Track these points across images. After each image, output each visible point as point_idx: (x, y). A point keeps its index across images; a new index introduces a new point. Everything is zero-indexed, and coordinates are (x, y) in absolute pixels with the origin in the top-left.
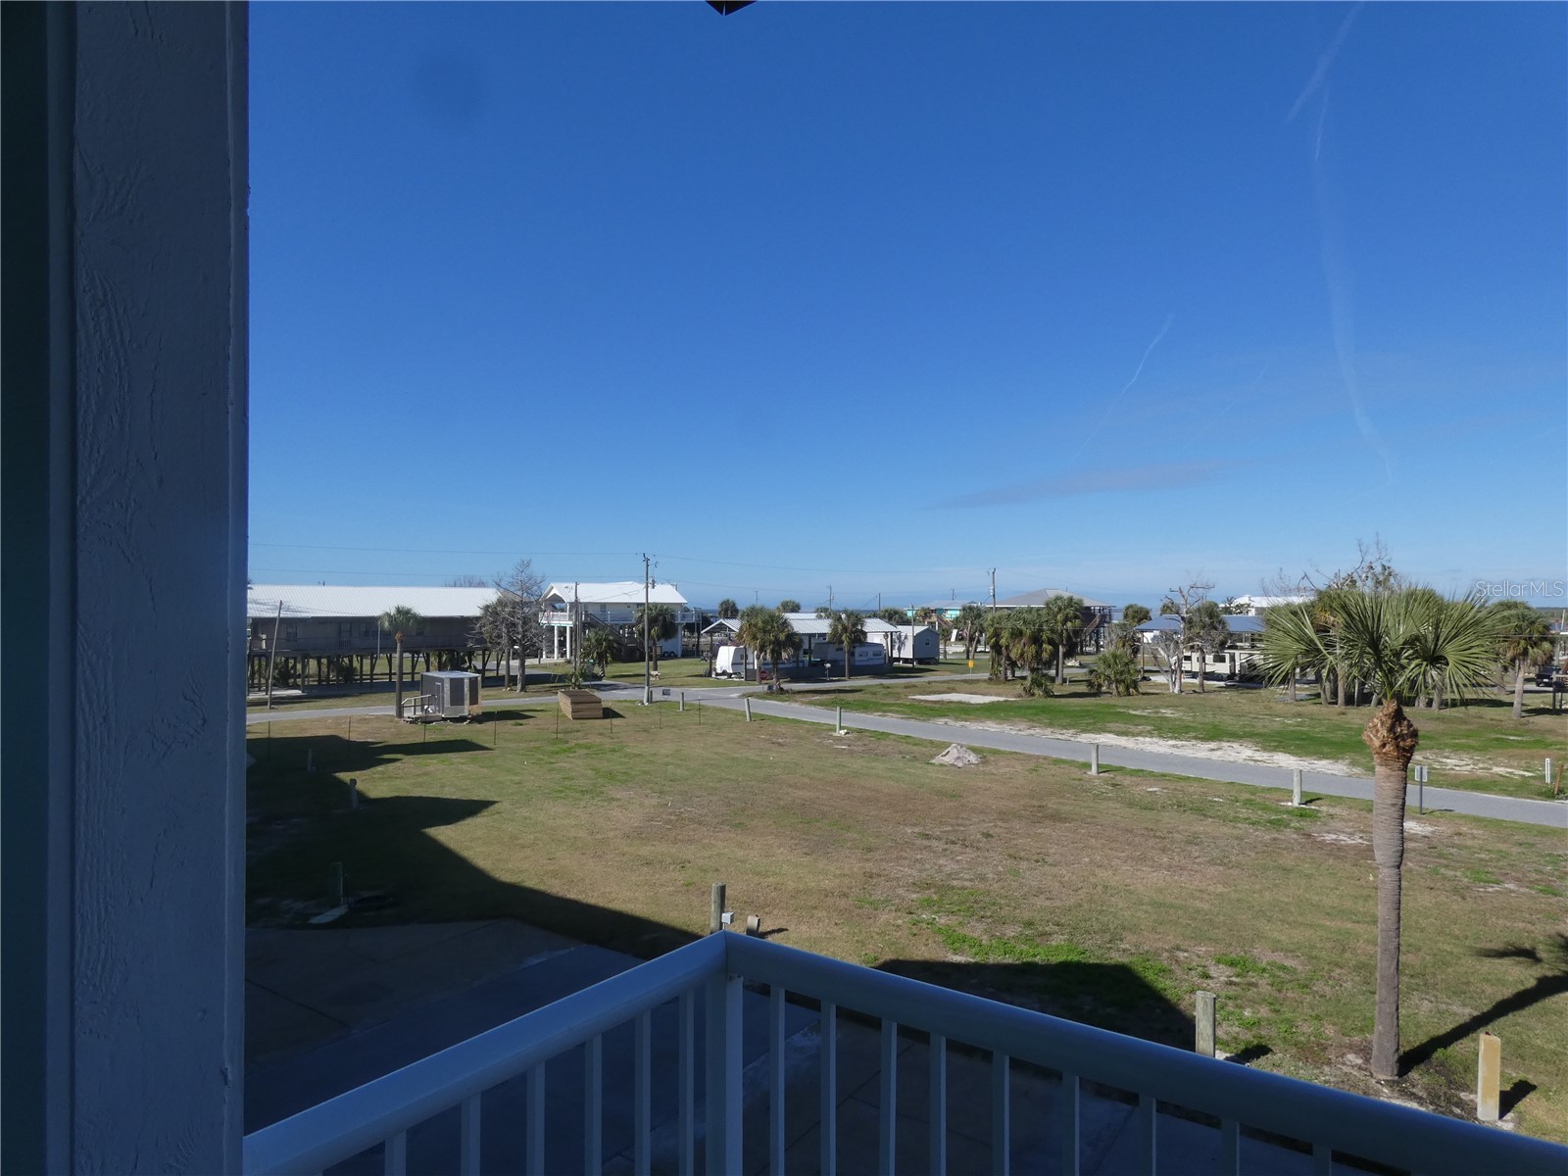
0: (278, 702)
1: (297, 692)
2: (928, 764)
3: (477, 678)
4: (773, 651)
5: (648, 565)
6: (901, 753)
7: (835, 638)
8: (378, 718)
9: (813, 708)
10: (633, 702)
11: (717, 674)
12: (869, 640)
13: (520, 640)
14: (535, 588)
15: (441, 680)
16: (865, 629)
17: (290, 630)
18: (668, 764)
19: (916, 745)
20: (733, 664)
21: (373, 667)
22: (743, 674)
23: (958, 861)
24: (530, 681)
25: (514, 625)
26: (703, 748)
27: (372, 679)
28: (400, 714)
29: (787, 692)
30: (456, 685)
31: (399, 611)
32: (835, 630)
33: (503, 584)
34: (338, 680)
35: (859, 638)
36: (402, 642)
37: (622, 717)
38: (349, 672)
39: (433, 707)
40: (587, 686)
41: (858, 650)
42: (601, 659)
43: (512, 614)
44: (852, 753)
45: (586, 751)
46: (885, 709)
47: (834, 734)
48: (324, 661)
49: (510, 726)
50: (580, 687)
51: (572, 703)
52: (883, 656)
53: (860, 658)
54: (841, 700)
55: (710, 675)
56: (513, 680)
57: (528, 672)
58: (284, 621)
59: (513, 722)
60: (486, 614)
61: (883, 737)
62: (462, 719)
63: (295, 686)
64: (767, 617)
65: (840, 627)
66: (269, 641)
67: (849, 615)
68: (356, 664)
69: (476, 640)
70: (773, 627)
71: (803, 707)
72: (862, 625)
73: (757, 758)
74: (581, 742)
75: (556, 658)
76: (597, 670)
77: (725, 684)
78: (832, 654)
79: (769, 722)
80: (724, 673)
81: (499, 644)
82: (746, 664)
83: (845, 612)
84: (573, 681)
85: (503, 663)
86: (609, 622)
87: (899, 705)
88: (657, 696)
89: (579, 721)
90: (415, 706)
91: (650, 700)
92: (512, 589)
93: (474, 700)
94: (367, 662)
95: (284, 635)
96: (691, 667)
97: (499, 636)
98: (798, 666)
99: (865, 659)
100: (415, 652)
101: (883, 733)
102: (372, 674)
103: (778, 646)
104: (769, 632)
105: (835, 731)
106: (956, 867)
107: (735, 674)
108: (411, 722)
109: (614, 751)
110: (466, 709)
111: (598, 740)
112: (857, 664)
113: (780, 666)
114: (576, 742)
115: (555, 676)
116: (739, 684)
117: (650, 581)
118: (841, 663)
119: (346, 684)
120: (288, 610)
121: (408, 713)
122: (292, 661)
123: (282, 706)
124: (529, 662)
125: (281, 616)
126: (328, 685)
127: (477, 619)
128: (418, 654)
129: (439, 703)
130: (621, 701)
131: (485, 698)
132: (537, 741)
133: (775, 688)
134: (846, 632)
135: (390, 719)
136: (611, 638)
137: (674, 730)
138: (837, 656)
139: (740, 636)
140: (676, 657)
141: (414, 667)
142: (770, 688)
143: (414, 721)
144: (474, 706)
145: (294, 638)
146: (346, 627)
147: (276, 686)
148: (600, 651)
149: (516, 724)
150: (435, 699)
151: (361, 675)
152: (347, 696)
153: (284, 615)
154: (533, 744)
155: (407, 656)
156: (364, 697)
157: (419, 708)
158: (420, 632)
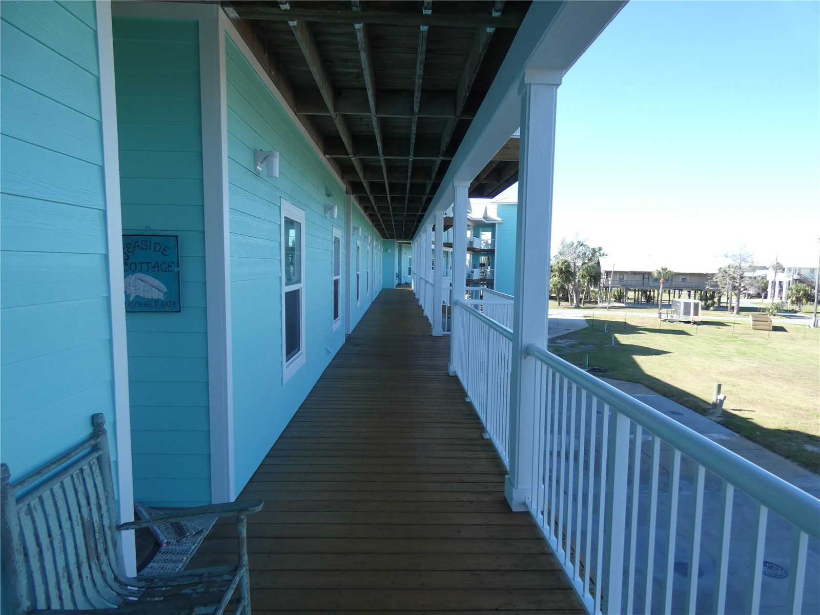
1: (623, 305)
3: (698, 303)
8: (650, 318)
13: (737, 287)
14: (749, 259)
15: (680, 303)
17: (620, 277)
24: (743, 309)
25: (734, 278)
28: (660, 317)
30: (687, 306)
31: (665, 269)
33: (731, 256)
36: (663, 283)
37: (786, 331)
38: (649, 298)
39: (675, 315)
42: (799, 300)
43: (735, 272)
45: (743, 343)
51: (754, 321)
56: (733, 308)
57: (742, 305)
58: (615, 273)
60: (719, 273)
62: (689, 322)
63: (623, 303)
68: (652, 294)
75: (776, 299)
76: (796, 307)
84: (771, 311)
90: (667, 314)
91: (815, 325)
92: (736, 259)
93: (696, 314)
94: (656, 294)
100: (681, 290)
109: (761, 345)
110: (692, 318)
115: (761, 308)
119: (649, 302)
121: (664, 317)
123: (613, 309)
124: (741, 300)
126: (641, 303)
127: (713, 274)
131: (702, 314)
135: (655, 319)
143: (665, 321)
144: (696, 317)
145: (621, 280)
146: (646, 276)
147: (615, 301)
148: (797, 296)
149: (717, 328)
150: (676, 312)
151: (654, 300)
152: (644, 308)
153: (616, 269)
154: (716, 337)
155: (677, 292)
156: (652, 309)
157: (669, 315)
158: (684, 280)
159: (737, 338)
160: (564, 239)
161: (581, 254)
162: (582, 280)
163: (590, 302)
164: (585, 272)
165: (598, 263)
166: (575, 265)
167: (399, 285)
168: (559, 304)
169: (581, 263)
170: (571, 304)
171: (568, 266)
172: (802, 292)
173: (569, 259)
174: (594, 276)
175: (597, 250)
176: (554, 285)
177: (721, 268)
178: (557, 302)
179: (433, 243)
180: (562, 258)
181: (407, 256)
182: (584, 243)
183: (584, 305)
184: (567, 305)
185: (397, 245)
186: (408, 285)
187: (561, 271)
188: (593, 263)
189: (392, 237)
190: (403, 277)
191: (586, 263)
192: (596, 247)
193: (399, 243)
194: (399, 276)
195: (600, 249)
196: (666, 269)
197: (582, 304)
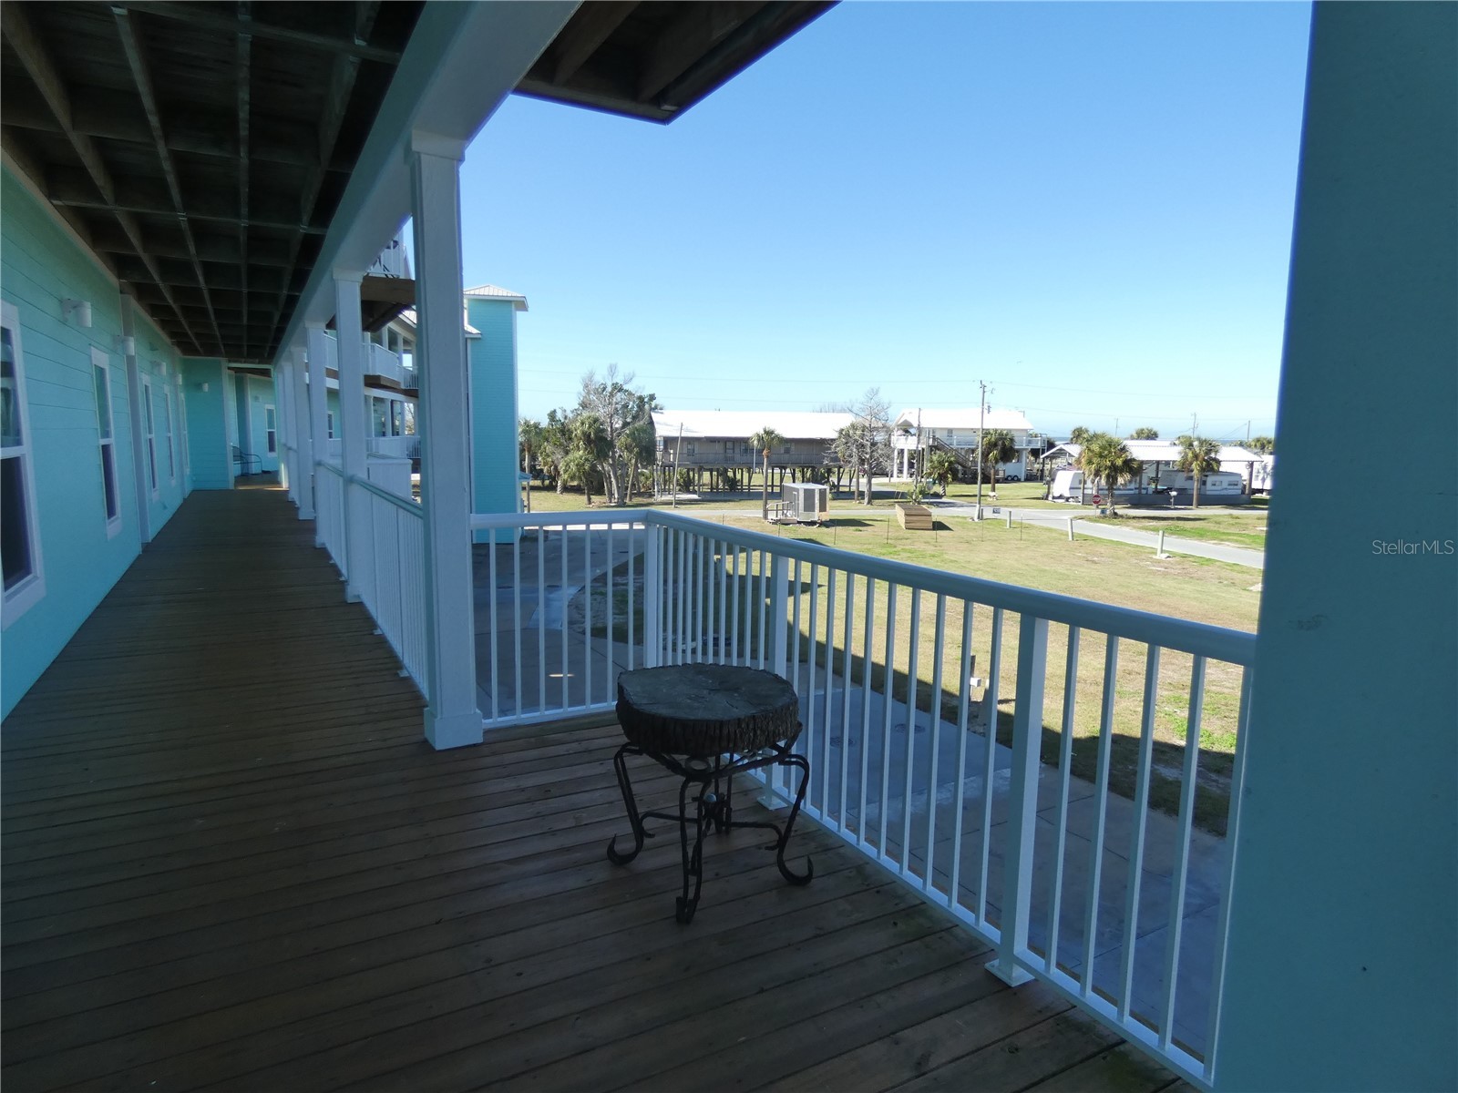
0: (680, 503)
1: (695, 497)
2: (1245, 590)
3: (825, 490)
4: (1108, 476)
5: (984, 392)
6: (1220, 578)
7: (1185, 467)
8: (749, 518)
9: (1144, 532)
10: (965, 518)
11: (1054, 498)
12: (1224, 468)
13: (868, 460)
14: (883, 413)
15: (797, 490)
16: (1219, 457)
17: (689, 447)
18: (979, 570)
19: (1243, 572)
20: (1071, 488)
21: (750, 478)
22: (1080, 499)
23: (1227, 673)
24: (876, 496)
25: (863, 446)
26: (1016, 560)
27: (749, 489)
28: (766, 517)
29: (1122, 516)
30: (809, 494)
31: (769, 433)
32: (1185, 457)
33: (855, 409)
34: (724, 489)
35: (1210, 466)
36: (768, 457)
37: (950, 529)
38: (733, 484)
39: (791, 512)
40: (924, 503)
41: (1210, 480)
42: (942, 479)
43: (862, 436)
44: (1165, 575)
45: (909, 555)
46: (1224, 537)
47: (1154, 557)
48: (715, 473)
49: (851, 532)
50: (919, 503)
51: (906, 515)
52: (1240, 487)
53: (1214, 488)
54: (1177, 528)
55: (1047, 499)
56: (861, 494)
57: (874, 489)
58: (685, 440)
59: (854, 528)
60: (840, 437)
61: (1209, 562)
62: (813, 523)
63: (694, 492)
64: (1104, 442)
65: (1190, 455)
66: (675, 454)
67: (1202, 442)
68: (738, 477)
69: (832, 458)
70: (1110, 452)
71: (1134, 531)
72: (1216, 452)
73: (1066, 572)
74: (907, 547)
75: (905, 478)
76: (938, 489)
77: (1060, 507)
78: (1180, 481)
79: (1091, 542)
80: (1061, 497)
81: (850, 462)
82: (1084, 488)
83: (1199, 439)
84: (914, 497)
85: (854, 480)
86: (955, 447)
87: (1240, 535)
88: (988, 513)
89: (910, 531)
90: (777, 510)
91: (980, 517)
92: (863, 414)
93: (823, 508)
94: (746, 475)
95: (685, 451)
96: (1033, 490)
97: (851, 456)
98: (1140, 493)
99: (1220, 488)
100: (783, 467)
101: (1209, 560)
102: (749, 485)
103: (1114, 471)
104: (1105, 457)
105: (1156, 554)
106: (1223, 676)
107: (1073, 497)
108: (773, 523)
109: (934, 556)
110: (816, 515)
111: (923, 546)
112: (1208, 493)
113: (1116, 492)
114: (902, 547)
115: (898, 493)
116: (1075, 508)
117: (986, 406)
118: (1189, 492)
119: (732, 491)
120: (687, 430)
121: (772, 516)
122: (691, 473)
123: (684, 506)
124: (874, 481)
125: (683, 435)
126: (718, 492)
127: (833, 440)
128: (785, 470)
129: (796, 509)
130: (954, 517)
131: (832, 508)
132: (870, 544)
133: (1108, 512)
134: (1197, 460)
135: (757, 520)
136: (952, 459)
137: (995, 543)
138: (1187, 485)
139: (1078, 461)
140: (1019, 480)
141: (782, 480)
142: (1103, 511)
143: (775, 522)
144: (823, 513)
145: (691, 453)
146: (729, 445)
147: (680, 490)
148: (941, 471)
149: (856, 530)
150: (792, 505)
151: (742, 485)
152: (730, 501)
153: (685, 434)
154: (865, 546)
155: (777, 471)
156: (742, 503)
157: (780, 513)
158: (787, 451)
159: (895, 547)
160: (591, 377)
161: (619, 406)
162: (625, 454)
163: (640, 494)
164: (629, 440)
165: (651, 423)
166: (612, 427)
167: (245, 477)
168: (589, 499)
169: (621, 422)
170: (610, 499)
171: (600, 431)
172: (946, 464)
173: (601, 413)
174: (645, 446)
175: (646, 400)
176: (577, 465)
177: (843, 430)
178: (585, 497)
179: (333, 374)
180: (585, 414)
181: (260, 406)
182: (625, 387)
183: (630, 500)
184: (602, 501)
185: (229, 375)
186: (271, 477)
187: (587, 436)
188: (641, 423)
189: (211, 350)
190: (253, 459)
191: (629, 424)
192: (646, 393)
193: (237, 370)
194: (242, 455)
195: (652, 397)
196: (772, 433)
197: (628, 498)
